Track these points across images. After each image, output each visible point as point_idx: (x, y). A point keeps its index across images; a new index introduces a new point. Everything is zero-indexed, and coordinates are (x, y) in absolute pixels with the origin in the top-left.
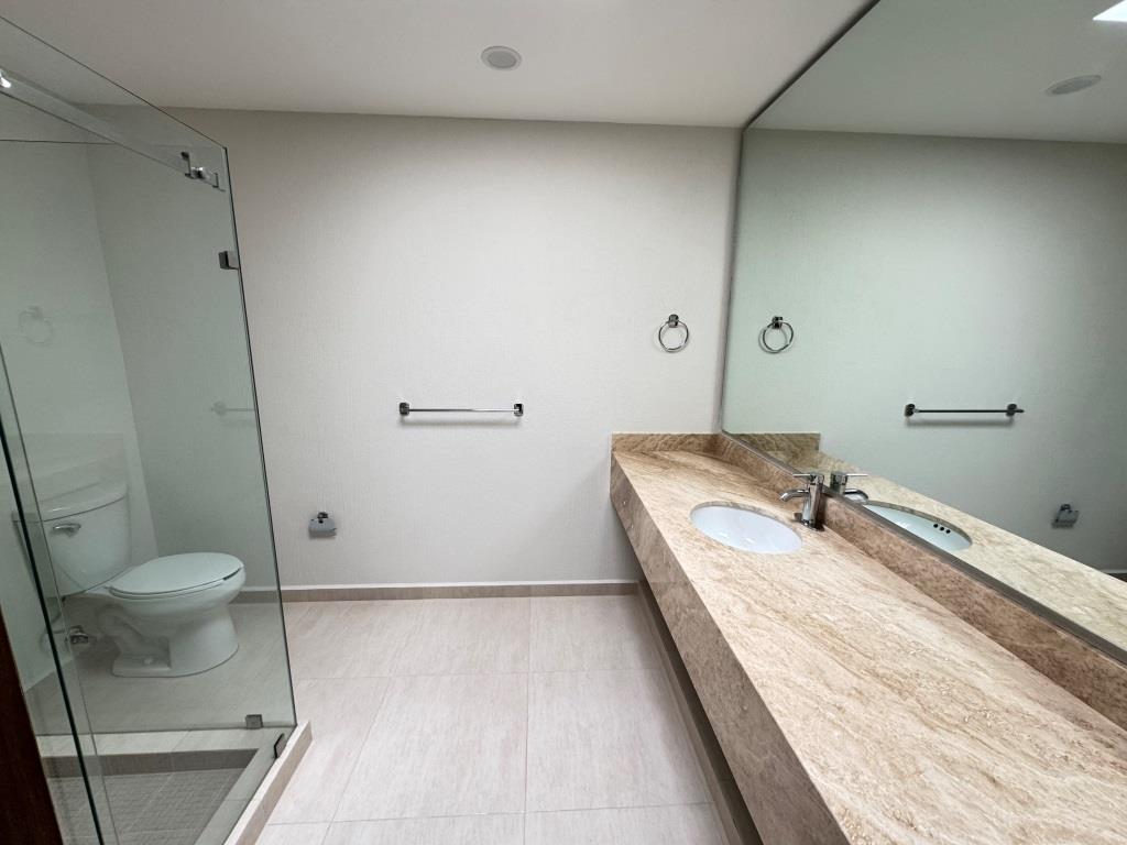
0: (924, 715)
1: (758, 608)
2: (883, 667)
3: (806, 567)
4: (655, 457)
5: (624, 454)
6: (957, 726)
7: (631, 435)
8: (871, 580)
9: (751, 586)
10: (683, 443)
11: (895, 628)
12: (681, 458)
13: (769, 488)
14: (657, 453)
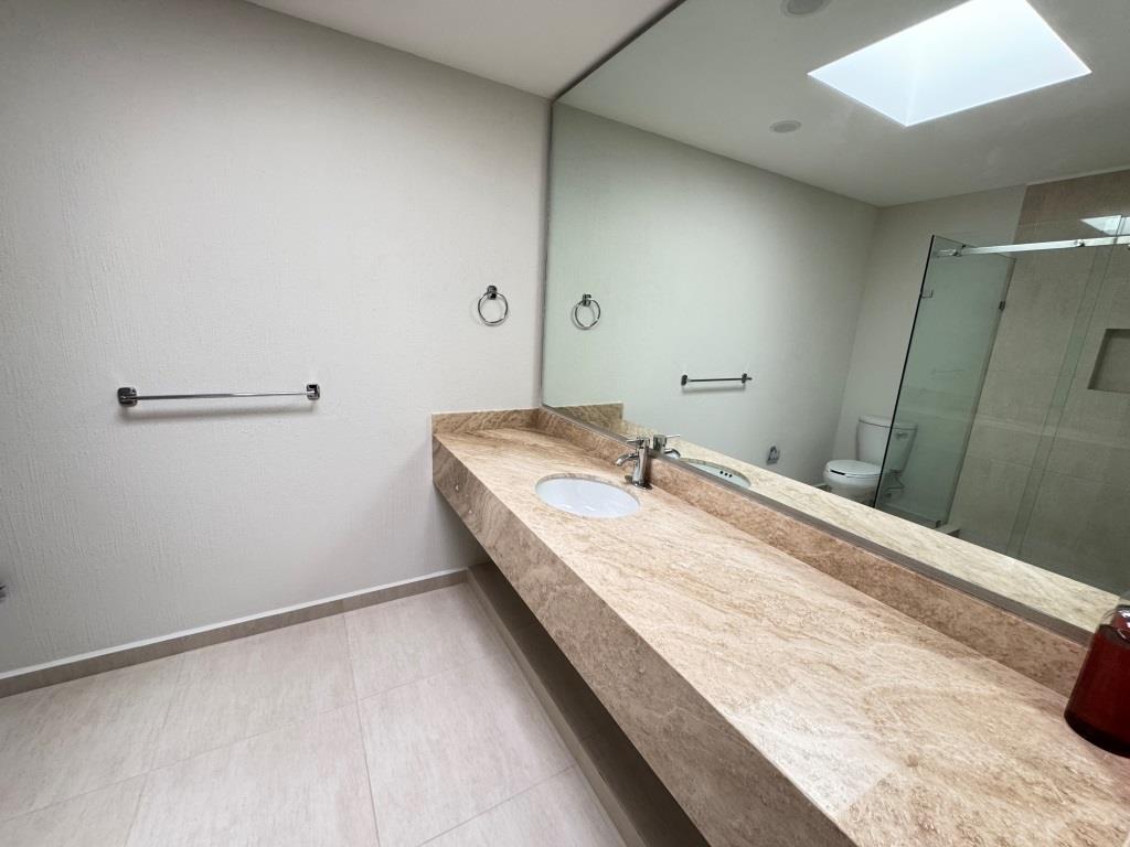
0: (775, 630)
1: (627, 570)
2: (737, 598)
3: (651, 524)
4: (480, 436)
5: (448, 437)
6: (799, 632)
7: (453, 415)
8: (702, 526)
9: (615, 551)
10: (506, 420)
11: (732, 562)
12: (508, 435)
13: (595, 456)
14: (482, 432)
